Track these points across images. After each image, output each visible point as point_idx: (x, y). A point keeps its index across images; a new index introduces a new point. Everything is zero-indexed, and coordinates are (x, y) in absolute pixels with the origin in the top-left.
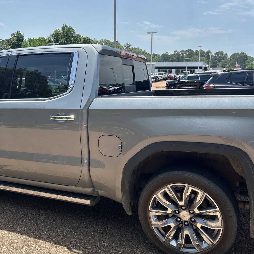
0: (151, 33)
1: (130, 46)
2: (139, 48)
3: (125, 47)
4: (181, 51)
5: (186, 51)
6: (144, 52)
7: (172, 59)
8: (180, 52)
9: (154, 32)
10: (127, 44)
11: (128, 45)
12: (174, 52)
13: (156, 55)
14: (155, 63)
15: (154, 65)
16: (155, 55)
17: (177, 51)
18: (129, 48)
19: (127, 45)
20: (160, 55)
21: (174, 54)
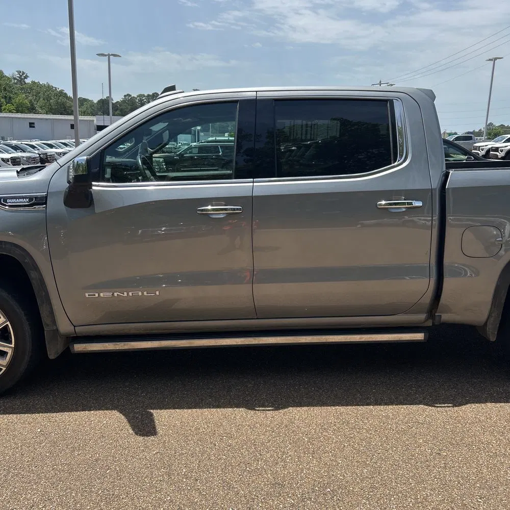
0: (106, 55)
1: (26, 77)
2: (47, 83)
3: (15, 79)
4: (137, 94)
5: (149, 96)
6: (62, 92)
7: (121, 110)
8: (136, 98)
9: (112, 55)
10: (19, 72)
11: (21, 76)
12: (125, 96)
13: (85, 100)
14: (94, 118)
15: (93, 121)
16: (83, 101)
17: (130, 96)
18: (24, 82)
19: (19, 76)
20: (95, 102)
21: (124, 101)
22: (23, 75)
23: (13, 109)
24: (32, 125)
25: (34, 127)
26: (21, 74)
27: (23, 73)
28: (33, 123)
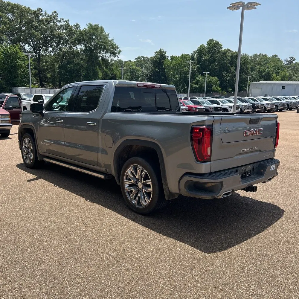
1: (294, 60)
3: (287, 61)
10: (290, 57)
11: (291, 60)
18: (292, 63)
22: (292, 59)
23: (280, 79)
24: (284, 88)
25: (284, 89)
26: (291, 59)
27: (293, 58)
28: (285, 87)
